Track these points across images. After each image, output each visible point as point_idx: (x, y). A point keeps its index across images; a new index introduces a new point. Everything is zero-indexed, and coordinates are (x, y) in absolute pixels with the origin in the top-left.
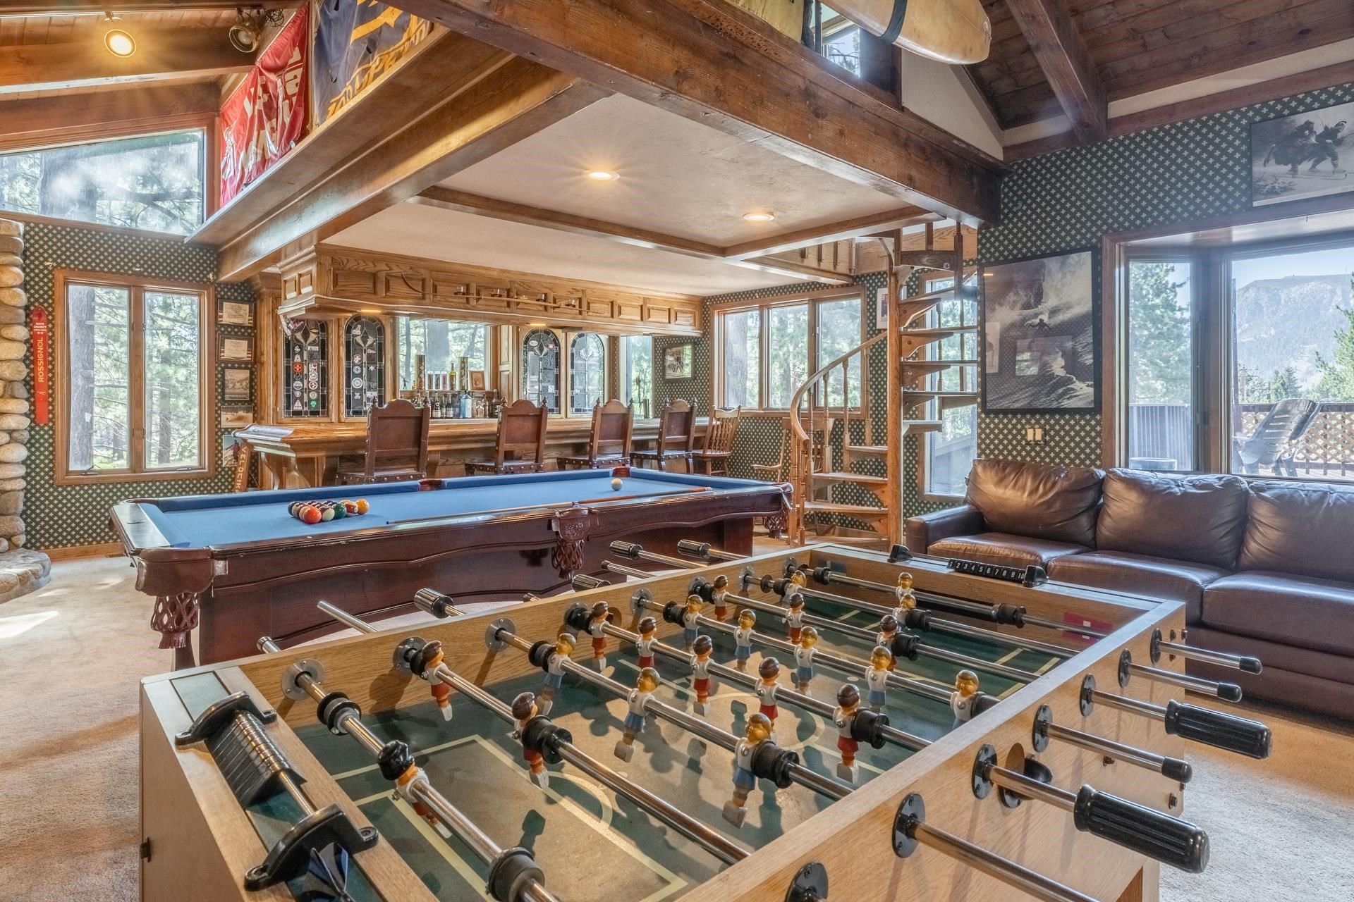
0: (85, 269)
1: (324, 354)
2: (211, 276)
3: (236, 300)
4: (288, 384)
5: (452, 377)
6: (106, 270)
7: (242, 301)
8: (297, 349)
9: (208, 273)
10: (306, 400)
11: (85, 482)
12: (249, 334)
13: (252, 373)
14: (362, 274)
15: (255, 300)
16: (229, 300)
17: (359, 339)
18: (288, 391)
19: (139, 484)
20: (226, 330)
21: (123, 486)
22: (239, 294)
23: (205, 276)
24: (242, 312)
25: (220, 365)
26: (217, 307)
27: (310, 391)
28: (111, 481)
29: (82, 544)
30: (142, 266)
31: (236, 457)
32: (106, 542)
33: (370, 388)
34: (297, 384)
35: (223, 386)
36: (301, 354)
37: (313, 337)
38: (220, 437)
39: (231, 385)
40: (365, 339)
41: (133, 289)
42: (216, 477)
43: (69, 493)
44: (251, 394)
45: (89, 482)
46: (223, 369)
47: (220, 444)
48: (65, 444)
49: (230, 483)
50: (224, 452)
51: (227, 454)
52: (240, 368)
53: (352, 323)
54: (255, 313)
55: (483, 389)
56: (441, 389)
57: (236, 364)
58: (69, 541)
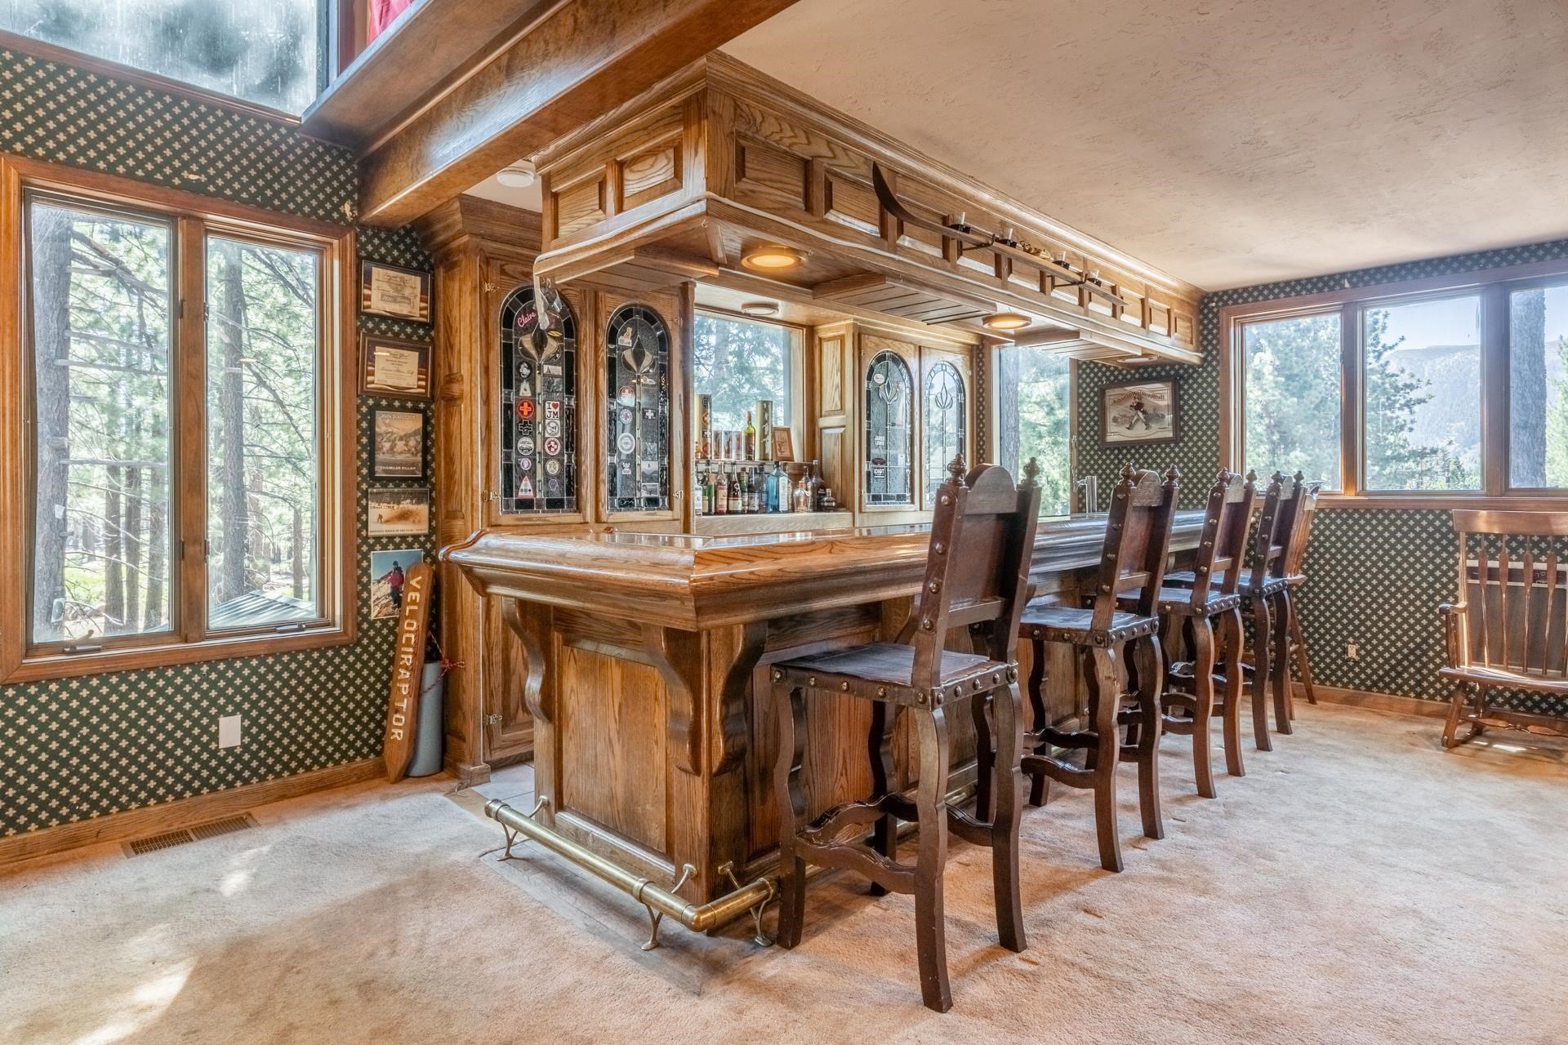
0: (71, 161)
1: (571, 384)
2: (347, 208)
3: (394, 265)
4: (508, 443)
5: (749, 437)
6: (121, 169)
7: (407, 269)
8: (525, 371)
9: (342, 201)
10: (539, 476)
11: (72, 671)
12: (421, 338)
13: (426, 421)
14: (787, 156)
15: (432, 268)
16: (382, 262)
17: (628, 355)
18: (508, 457)
19: (196, 669)
20: (377, 326)
21: (161, 674)
22: (402, 253)
23: (336, 207)
24: (407, 292)
25: (364, 402)
26: (359, 280)
27: (547, 458)
28: (134, 664)
29: (64, 820)
30: (202, 170)
31: (397, 598)
32: (123, 808)
33: (645, 455)
34: (525, 443)
35: (372, 448)
36: (531, 379)
37: (552, 346)
38: (365, 556)
39: (387, 446)
40: (639, 356)
41: (182, 223)
42: (358, 643)
43: (33, 700)
44: (426, 464)
45: (82, 670)
46: (372, 411)
47: (366, 572)
48: (22, 582)
49: (385, 654)
50: (373, 588)
51: (380, 591)
52: (403, 409)
53: (619, 323)
54: (432, 295)
55: (791, 459)
56: (733, 459)
57: (397, 400)
58: (33, 817)
